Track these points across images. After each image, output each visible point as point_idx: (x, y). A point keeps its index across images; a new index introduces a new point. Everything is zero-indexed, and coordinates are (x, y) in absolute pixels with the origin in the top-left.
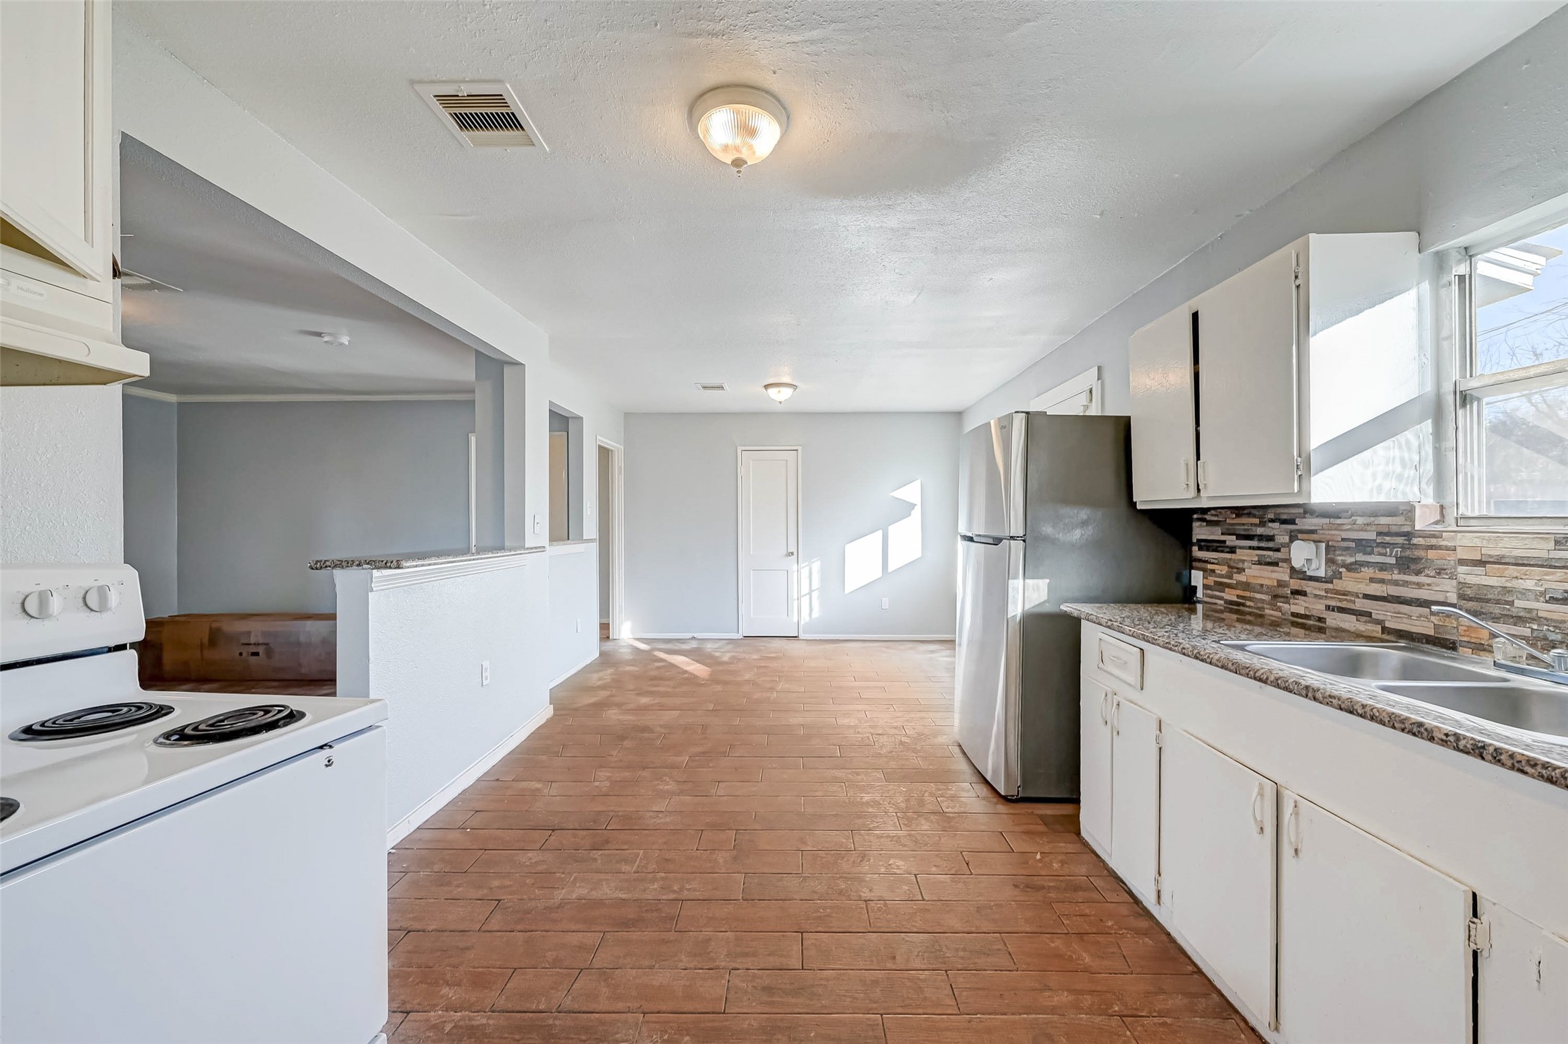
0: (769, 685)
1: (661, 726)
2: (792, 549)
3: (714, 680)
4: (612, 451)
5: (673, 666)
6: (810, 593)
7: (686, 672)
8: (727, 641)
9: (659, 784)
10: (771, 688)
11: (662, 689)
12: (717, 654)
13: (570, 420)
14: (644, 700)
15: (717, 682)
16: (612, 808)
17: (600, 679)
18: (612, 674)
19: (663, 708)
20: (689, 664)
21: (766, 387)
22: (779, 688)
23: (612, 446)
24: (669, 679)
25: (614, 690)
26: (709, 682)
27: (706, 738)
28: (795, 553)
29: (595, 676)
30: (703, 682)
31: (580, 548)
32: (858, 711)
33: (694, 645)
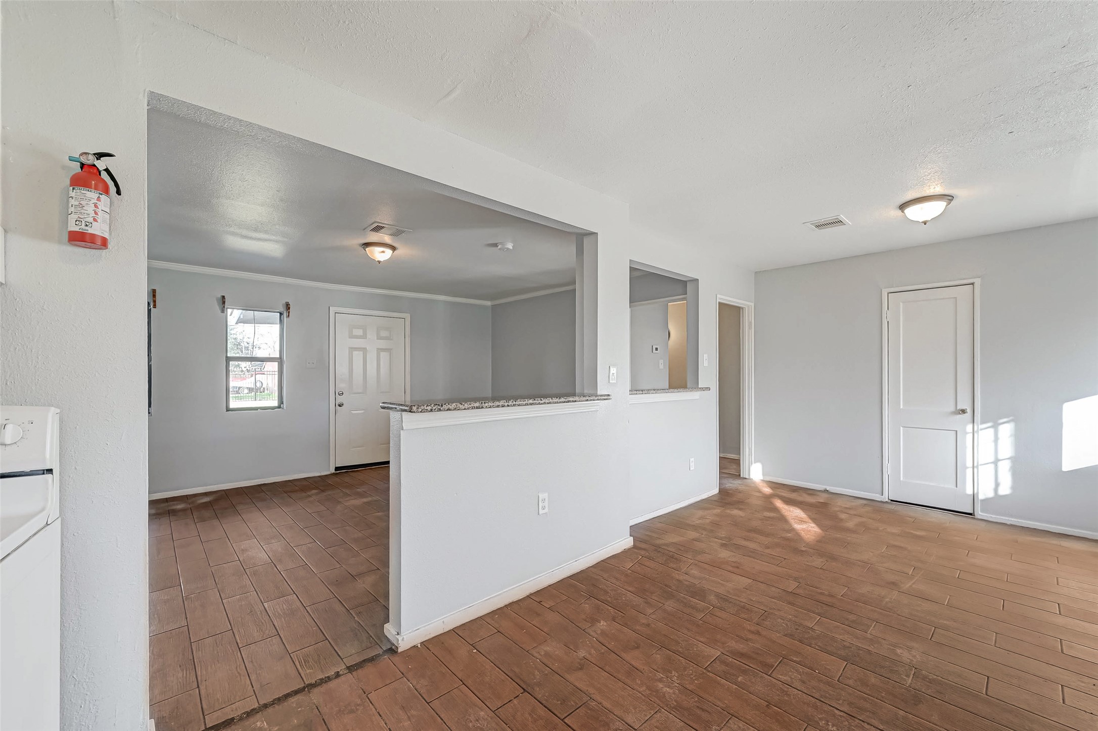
0: (891, 577)
1: (718, 596)
2: (964, 404)
3: (819, 548)
4: (743, 308)
5: (783, 519)
6: (996, 462)
7: (793, 530)
8: (865, 502)
9: (660, 680)
10: (893, 583)
11: (752, 545)
12: (843, 516)
13: (688, 283)
14: (724, 554)
15: (821, 554)
16: (591, 690)
17: (702, 518)
18: (716, 515)
19: (737, 568)
20: (802, 521)
21: (903, 207)
22: (906, 586)
23: (743, 304)
24: (767, 535)
25: (705, 533)
26: (811, 551)
27: (758, 633)
28: (969, 411)
29: (700, 513)
30: (804, 549)
31: (695, 395)
32: (1046, 680)
33: (822, 498)
